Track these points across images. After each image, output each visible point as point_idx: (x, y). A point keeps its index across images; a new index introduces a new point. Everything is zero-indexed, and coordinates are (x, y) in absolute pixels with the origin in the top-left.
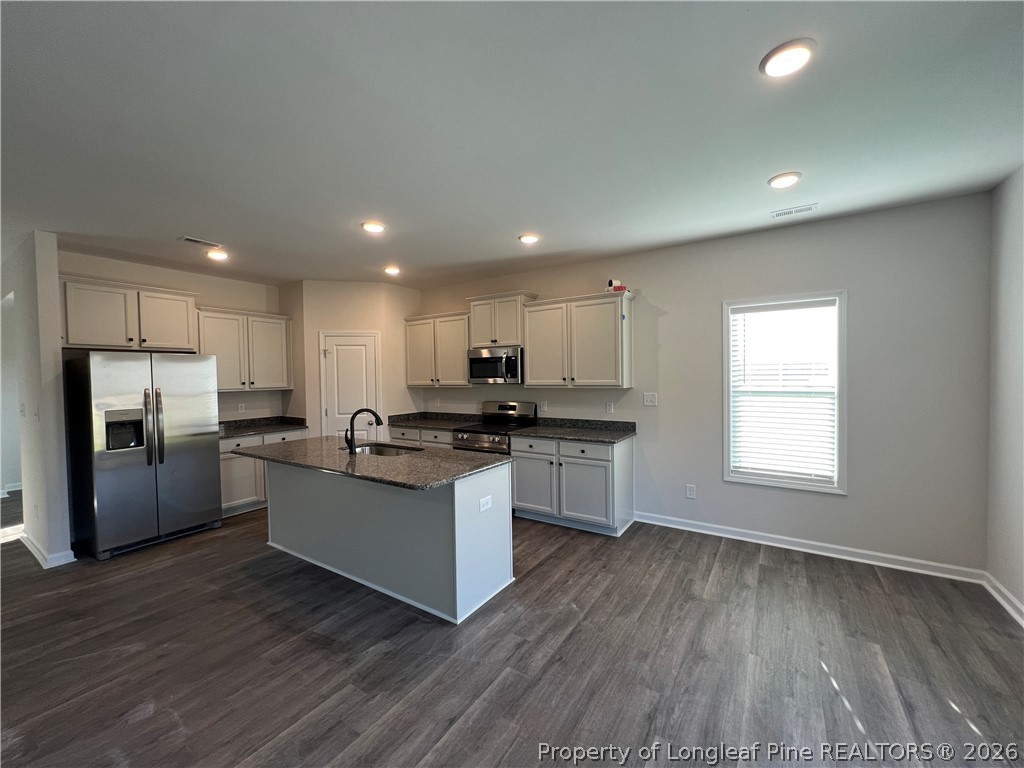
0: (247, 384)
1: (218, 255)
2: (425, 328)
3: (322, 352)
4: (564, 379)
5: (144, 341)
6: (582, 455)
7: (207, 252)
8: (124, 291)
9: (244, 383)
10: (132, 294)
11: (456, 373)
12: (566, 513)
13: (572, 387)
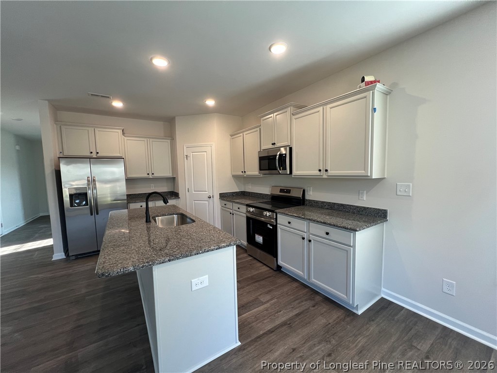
0: (150, 174)
1: (118, 104)
3: (185, 156)
4: (320, 170)
5: (98, 153)
6: (327, 236)
7: (112, 102)
8: (87, 128)
9: (148, 174)
10: (91, 130)
11: (253, 169)
12: (313, 280)
13: (326, 177)
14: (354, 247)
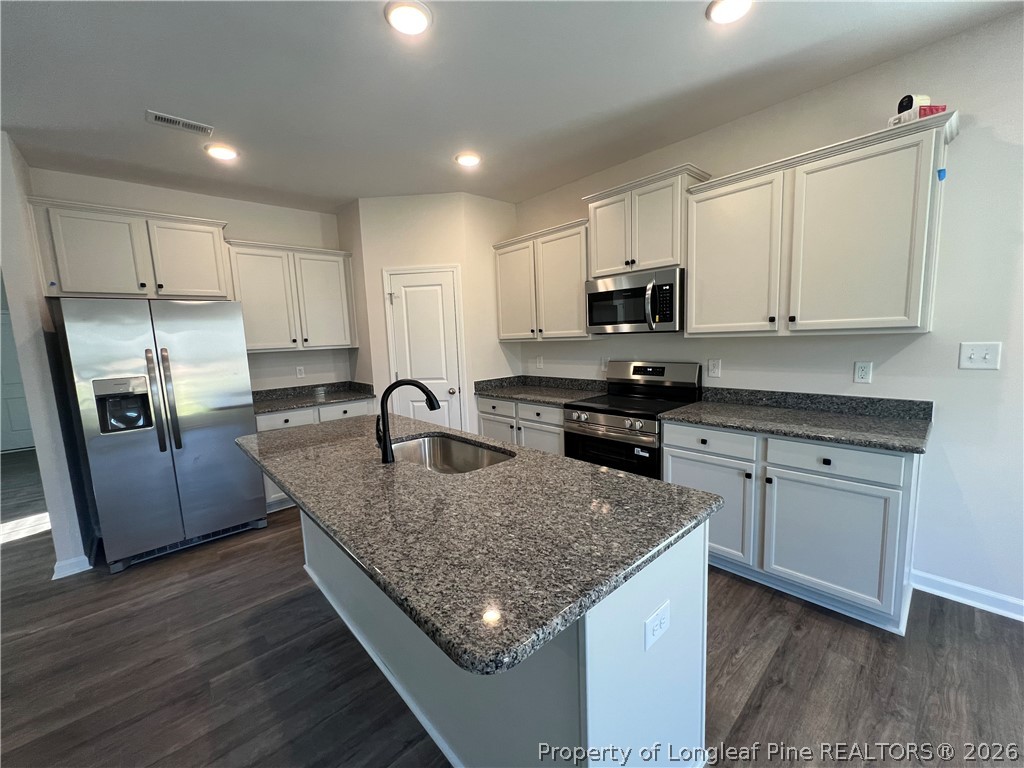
0: (299, 341)
1: (223, 153)
2: (521, 256)
3: (388, 297)
4: (771, 320)
5: (161, 286)
6: (825, 468)
7: (206, 148)
8: (128, 220)
9: (295, 341)
10: (138, 224)
11: (571, 321)
12: (774, 566)
13: (788, 334)
14: (907, 489)
